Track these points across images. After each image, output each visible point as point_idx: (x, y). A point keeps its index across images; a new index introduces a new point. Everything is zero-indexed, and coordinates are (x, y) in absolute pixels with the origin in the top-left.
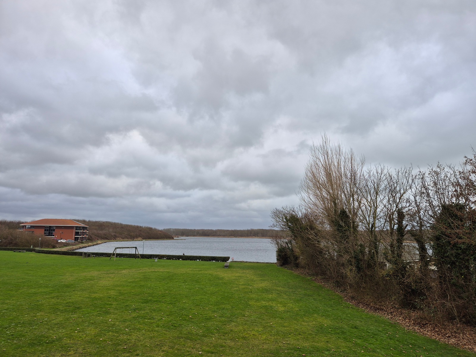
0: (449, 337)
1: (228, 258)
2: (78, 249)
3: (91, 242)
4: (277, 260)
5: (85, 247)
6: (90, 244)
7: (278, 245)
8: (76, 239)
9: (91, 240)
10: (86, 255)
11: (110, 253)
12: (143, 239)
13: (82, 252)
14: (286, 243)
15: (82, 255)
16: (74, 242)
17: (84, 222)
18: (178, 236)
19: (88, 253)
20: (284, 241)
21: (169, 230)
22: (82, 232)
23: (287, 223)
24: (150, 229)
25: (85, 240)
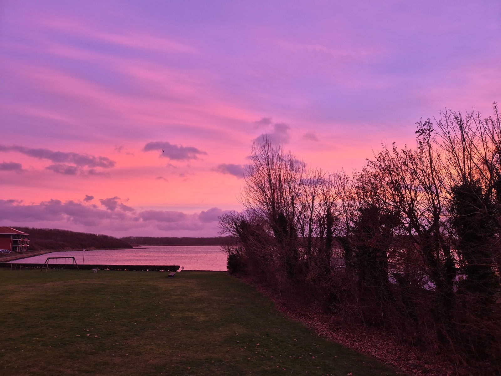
0: (355, 341)
1: (178, 267)
2: (13, 260)
3: (33, 252)
4: (228, 267)
5: (24, 258)
6: (30, 254)
7: (229, 252)
8: (14, 249)
9: (33, 250)
10: (15, 267)
11: (42, 265)
12: (96, 248)
13: (11, 264)
14: (237, 250)
15: (11, 267)
16: (10, 252)
17: (26, 230)
18: (139, 245)
19: (17, 264)
20: (234, 248)
21: (129, 238)
22: (21, 241)
23: (237, 229)
24: (105, 237)
25: (25, 250)
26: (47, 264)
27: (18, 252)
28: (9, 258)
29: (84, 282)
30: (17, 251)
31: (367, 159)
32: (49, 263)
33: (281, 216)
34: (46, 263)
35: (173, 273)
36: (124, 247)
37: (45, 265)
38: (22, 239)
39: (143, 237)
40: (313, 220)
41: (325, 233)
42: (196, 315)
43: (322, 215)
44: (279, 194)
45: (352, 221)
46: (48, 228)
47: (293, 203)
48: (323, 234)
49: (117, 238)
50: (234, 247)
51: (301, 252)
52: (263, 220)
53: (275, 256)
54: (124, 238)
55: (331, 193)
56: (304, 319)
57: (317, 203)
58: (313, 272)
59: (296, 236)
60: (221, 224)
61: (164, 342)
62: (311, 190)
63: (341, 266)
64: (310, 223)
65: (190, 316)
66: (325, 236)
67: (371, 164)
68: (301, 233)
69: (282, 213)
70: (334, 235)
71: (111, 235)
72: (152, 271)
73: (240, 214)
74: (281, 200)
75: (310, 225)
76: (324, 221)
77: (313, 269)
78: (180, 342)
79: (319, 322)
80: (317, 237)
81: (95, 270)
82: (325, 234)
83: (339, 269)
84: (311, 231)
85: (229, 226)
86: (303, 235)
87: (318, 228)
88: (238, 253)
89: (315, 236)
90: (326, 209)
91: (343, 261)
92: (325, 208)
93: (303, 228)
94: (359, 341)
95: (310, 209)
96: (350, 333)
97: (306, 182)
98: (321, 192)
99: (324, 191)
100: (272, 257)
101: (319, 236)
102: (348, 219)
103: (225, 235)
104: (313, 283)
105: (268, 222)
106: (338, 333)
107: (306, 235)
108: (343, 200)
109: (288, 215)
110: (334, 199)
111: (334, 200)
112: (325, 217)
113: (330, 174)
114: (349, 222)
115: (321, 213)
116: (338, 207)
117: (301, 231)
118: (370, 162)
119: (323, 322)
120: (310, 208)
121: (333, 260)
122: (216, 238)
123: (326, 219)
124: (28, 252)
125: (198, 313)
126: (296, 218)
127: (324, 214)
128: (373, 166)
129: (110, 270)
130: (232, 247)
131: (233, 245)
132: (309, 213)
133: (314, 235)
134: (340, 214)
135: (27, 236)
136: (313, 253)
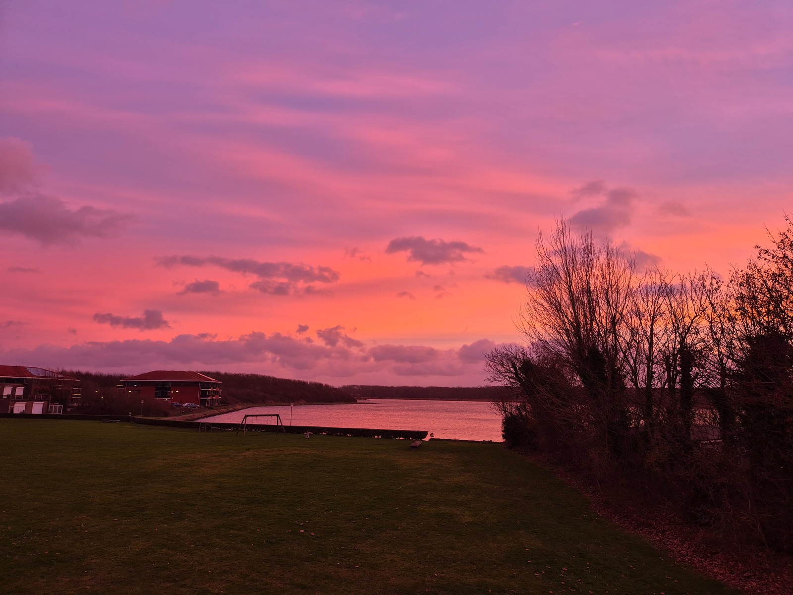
1: (424, 434)
2: (202, 418)
3: (226, 407)
4: (504, 437)
5: (214, 415)
6: (222, 410)
7: (505, 411)
8: (203, 402)
9: (227, 404)
10: (204, 427)
11: (239, 425)
12: (307, 402)
13: (199, 423)
14: (517, 408)
15: (199, 428)
16: (198, 407)
17: (217, 375)
18: (365, 398)
19: (208, 423)
20: (513, 406)
21: (351, 388)
22: (211, 391)
23: (516, 374)
24: (319, 386)
25: (217, 404)
26: (244, 425)
27: (208, 407)
28: (197, 415)
29: (294, 452)
30: (207, 405)
31: (757, 247)
32: (247, 423)
33: (594, 350)
34: (244, 423)
35: (417, 443)
36: (345, 402)
37: (242, 426)
38: (212, 388)
39: (371, 385)
40: (653, 359)
41: (678, 380)
42: (458, 513)
43: (671, 349)
44: (588, 314)
45: (731, 359)
46: (244, 373)
47: (615, 329)
48: (674, 382)
49: (335, 387)
50: (513, 404)
51: (634, 414)
52: (560, 358)
53: (585, 421)
54: (344, 387)
55: (686, 310)
56: (647, 531)
57: (660, 329)
58: (659, 449)
59: (623, 386)
60: (490, 365)
61: (412, 551)
62: (647, 306)
63: (712, 440)
64: (649, 364)
65: (448, 513)
66: (677, 386)
67: (767, 254)
68: (632, 381)
69: (595, 347)
70: (696, 385)
71: (326, 384)
72: (387, 438)
73: (521, 350)
74: (591, 324)
75: (649, 367)
76: (675, 360)
77: (657, 444)
78: (435, 554)
79: (675, 539)
80: (662, 389)
81: (307, 435)
82: (678, 383)
83: (710, 447)
84: (650, 376)
85: (502, 370)
86: (636, 384)
87: (664, 372)
88: (520, 413)
89: (659, 385)
90: (678, 339)
91: (717, 432)
92: (676, 337)
93: (635, 373)
94: (758, 579)
95: (648, 340)
96: (738, 563)
97: (639, 292)
98: (668, 309)
99: (671, 307)
100: (581, 422)
101: (666, 387)
102: (723, 355)
103: (496, 384)
104: (661, 469)
105: (570, 363)
106: (714, 561)
107: (642, 384)
108: (710, 322)
109: (606, 350)
110: (692, 320)
111: (692, 323)
112: (676, 352)
113: (682, 276)
114: (724, 361)
115: (668, 346)
116: (702, 335)
117: (632, 377)
118: (763, 252)
119: (682, 540)
120: (647, 338)
121: (696, 429)
122: (481, 389)
123: (679, 356)
124: (220, 406)
125: (460, 509)
126: (621, 354)
127: (674, 348)
128: (770, 258)
129: (328, 434)
130: (509, 403)
131: (510, 401)
132: (646, 347)
133: (657, 384)
134: (705, 347)
135: (219, 384)
136: (657, 415)
